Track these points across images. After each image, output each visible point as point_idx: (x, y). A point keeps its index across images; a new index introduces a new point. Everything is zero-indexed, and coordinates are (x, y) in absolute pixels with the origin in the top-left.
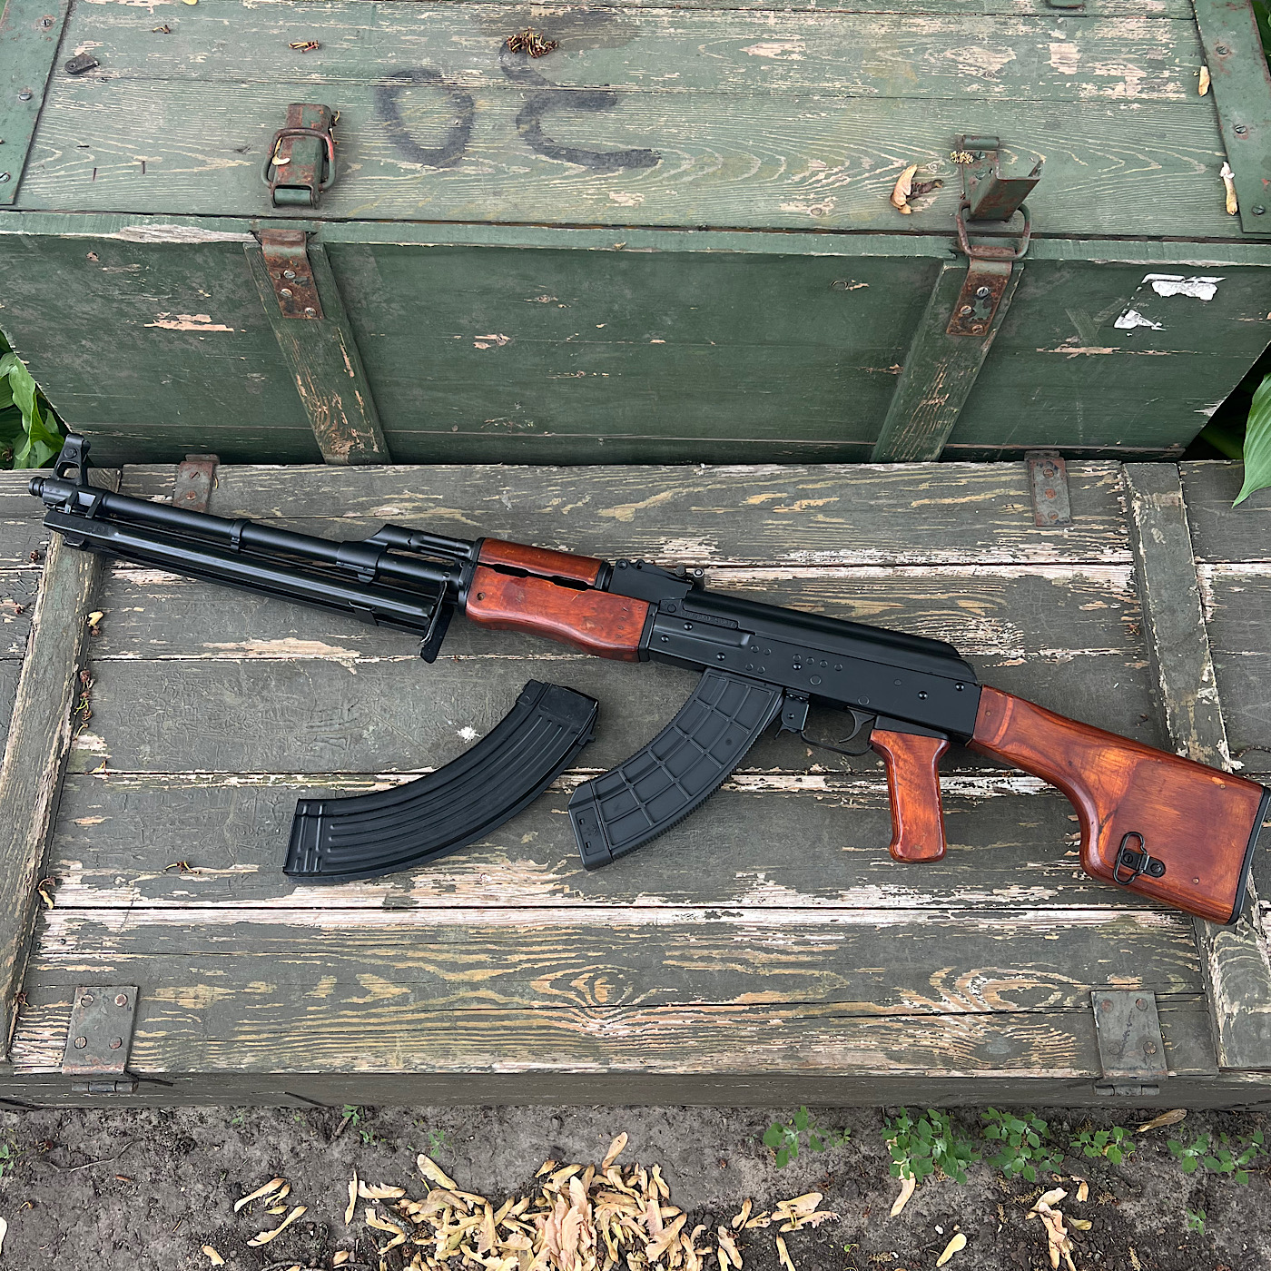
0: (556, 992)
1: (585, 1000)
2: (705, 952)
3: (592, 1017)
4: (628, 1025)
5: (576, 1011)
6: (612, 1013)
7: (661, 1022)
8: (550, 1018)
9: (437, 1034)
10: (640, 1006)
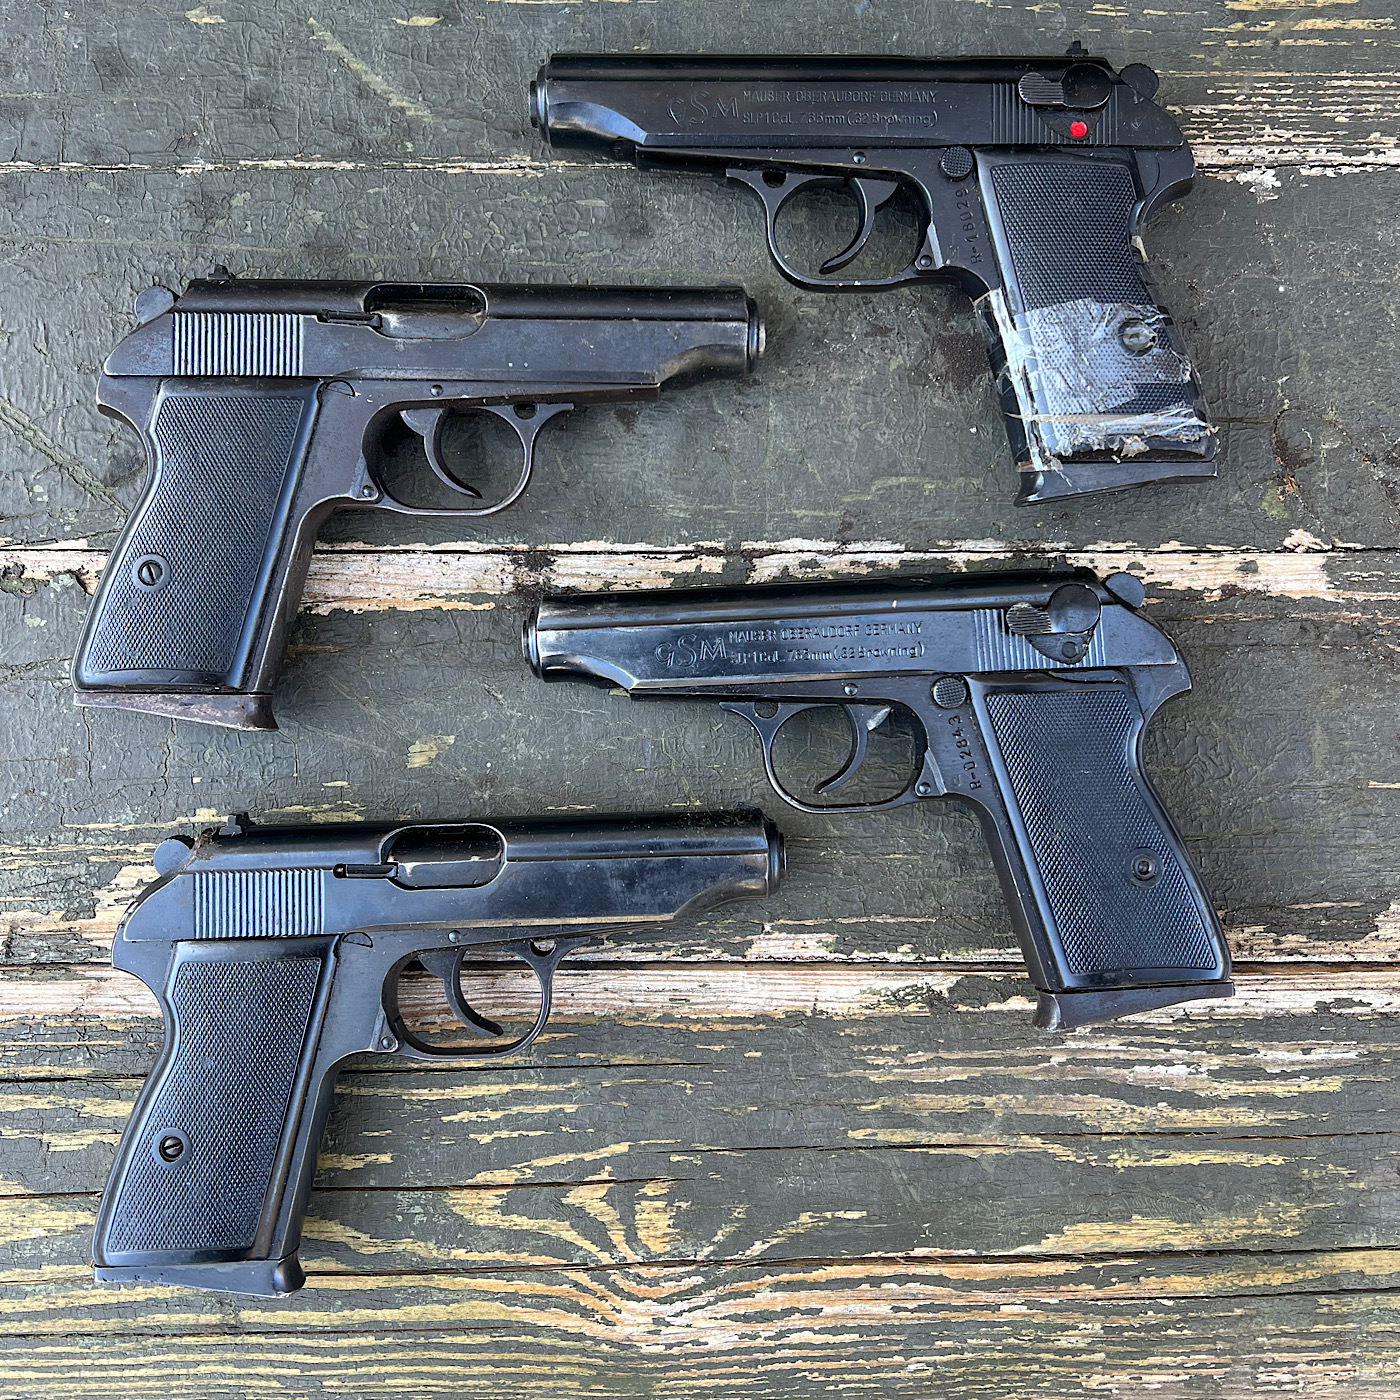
0: (523, 1222)
1: (608, 1246)
2: (960, 1102)
3: (630, 1297)
4: (735, 1318)
5: (583, 1278)
6: (687, 1283)
7: (828, 1310)
8: (510, 1299)
9: (188, 1348)
10: (767, 1263)
